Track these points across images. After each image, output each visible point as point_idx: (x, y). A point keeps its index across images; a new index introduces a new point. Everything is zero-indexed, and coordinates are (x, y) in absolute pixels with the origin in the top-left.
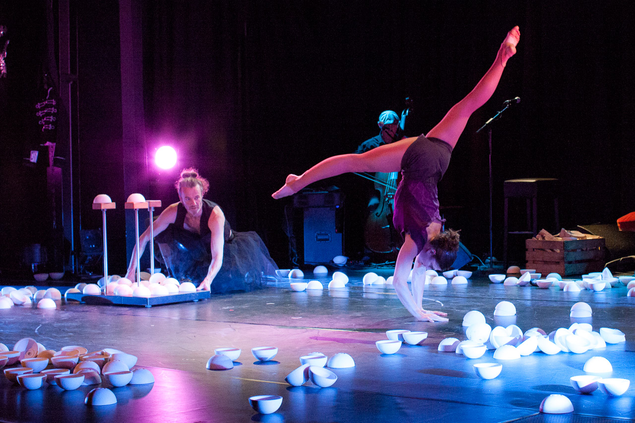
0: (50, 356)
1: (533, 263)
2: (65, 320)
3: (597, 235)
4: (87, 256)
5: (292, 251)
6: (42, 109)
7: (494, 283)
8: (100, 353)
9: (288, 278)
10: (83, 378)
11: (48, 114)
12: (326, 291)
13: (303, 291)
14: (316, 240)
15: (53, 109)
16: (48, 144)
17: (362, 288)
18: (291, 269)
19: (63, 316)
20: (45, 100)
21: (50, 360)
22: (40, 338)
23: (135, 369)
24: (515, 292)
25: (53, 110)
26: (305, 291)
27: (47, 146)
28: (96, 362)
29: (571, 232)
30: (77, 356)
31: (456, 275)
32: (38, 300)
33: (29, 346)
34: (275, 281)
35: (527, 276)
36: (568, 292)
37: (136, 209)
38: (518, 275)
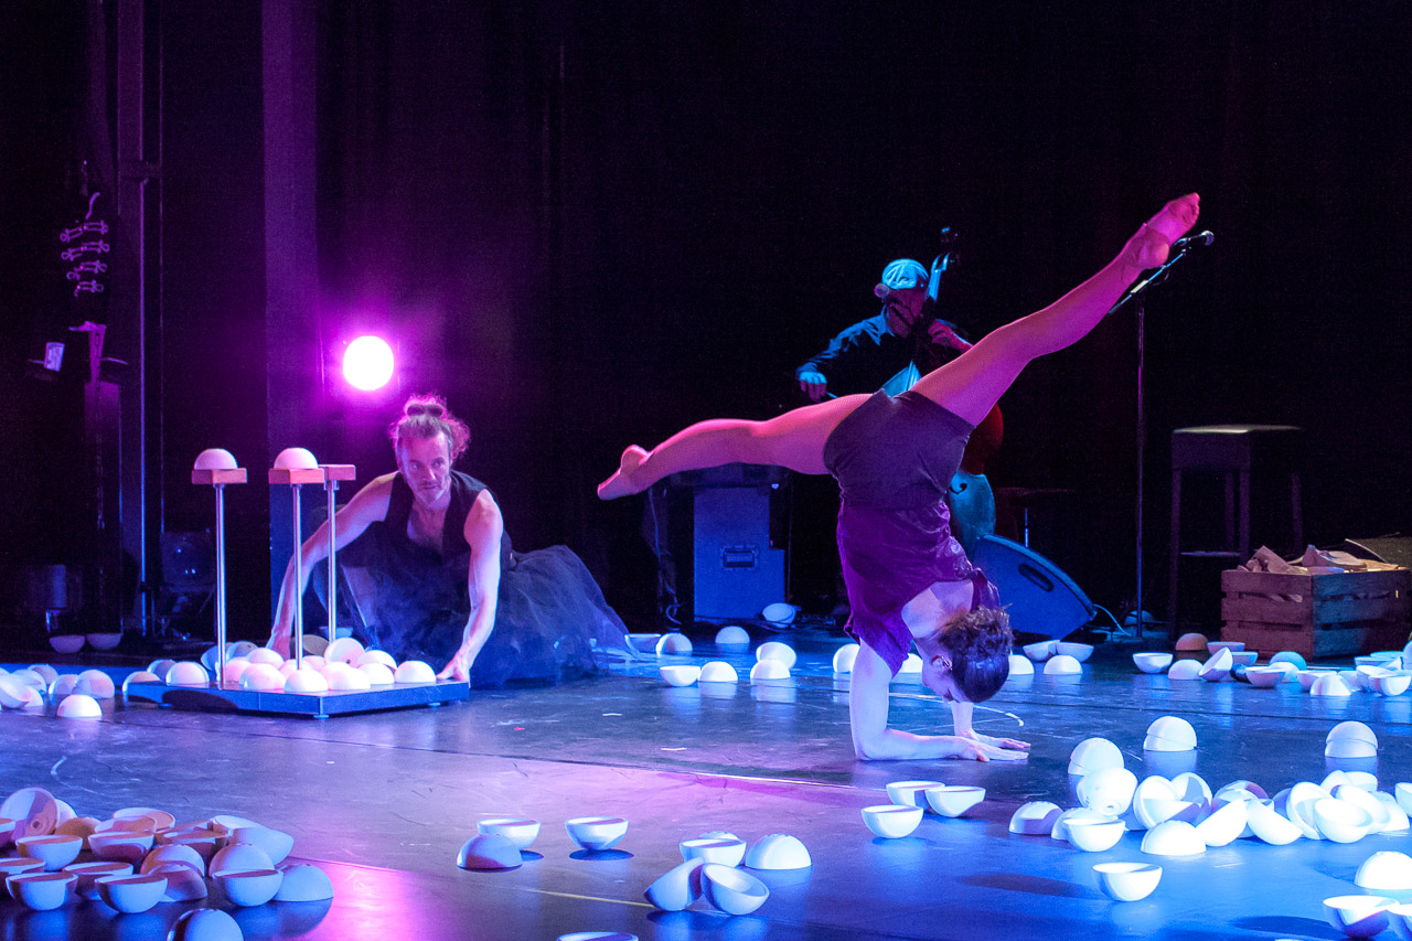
0: (85, 831)
1: (1239, 626)
2: (122, 748)
3: (1391, 562)
4: (174, 597)
5: (664, 589)
6: (76, 243)
7: (1143, 673)
8: (204, 825)
9: (655, 653)
10: (165, 882)
11: (90, 256)
12: (744, 687)
13: (690, 686)
14: (721, 562)
15: (101, 243)
16: (88, 326)
17: (832, 680)
18: (663, 634)
19: (117, 736)
20: (82, 222)
21: (86, 842)
22: (63, 789)
23: (288, 864)
24: (1194, 694)
25: (102, 247)
26: (695, 685)
27: (86, 334)
28: (195, 846)
29: (1331, 553)
30: (148, 833)
31: (1054, 652)
32: (60, 697)
33: (38, 806)
34: (623, 661)
35: (1224, 659)
36: (1321, 698)
37: (295, 485)
38: (1203, 655)
